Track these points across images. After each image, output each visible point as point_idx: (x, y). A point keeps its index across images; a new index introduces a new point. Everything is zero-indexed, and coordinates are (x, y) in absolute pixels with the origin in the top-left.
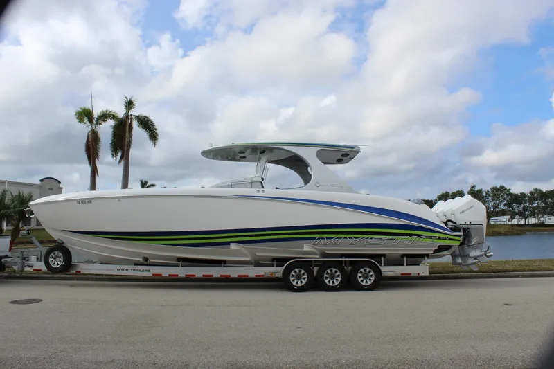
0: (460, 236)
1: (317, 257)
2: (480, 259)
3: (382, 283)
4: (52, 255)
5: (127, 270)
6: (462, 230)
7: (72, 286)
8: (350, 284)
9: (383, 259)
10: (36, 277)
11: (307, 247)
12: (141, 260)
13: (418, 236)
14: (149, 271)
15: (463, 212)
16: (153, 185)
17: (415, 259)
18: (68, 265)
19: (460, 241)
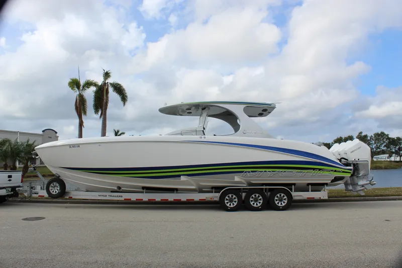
0: (351, 170)
1: (245, 186)
2: (366, 186)
3: (293, 204)
4: (52, 185)
5: (106, 196)
6: (352, 165)
7: (66, 207)
8: (269, 205)
9: (293, 186)
10: (40, 201)
11: (237, 178)
12: (116, 188)
13: (320, 169)
14: (122, 197)
15: (352, 152)
16: (123, 133)
17: (317, 187)
18: (63, 192)
19: (351, 173)
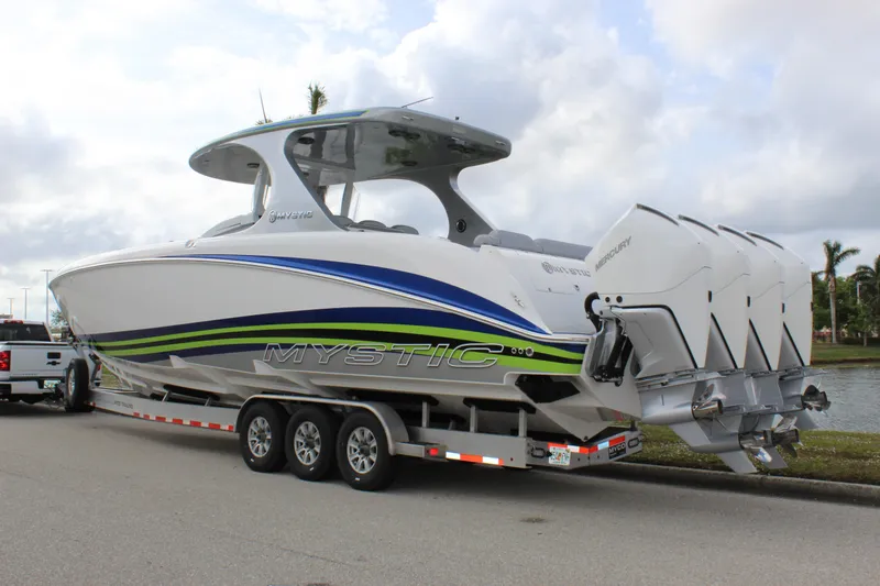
0: (578, 348)
2: (679, 430)
3: (395, 475)
5: (119, 404)
8: (331, 470)
9: (424, 407)
11: (260, 367)
13: (454, 343)
14: (131, 406)
16: (854, 251)
17: (494, 416)
19: (580, 362)
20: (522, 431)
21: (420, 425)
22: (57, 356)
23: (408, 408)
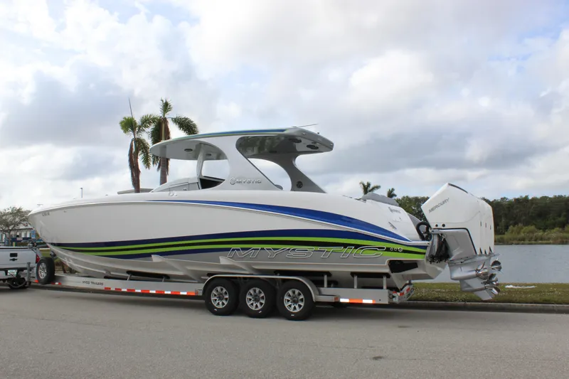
0: (425, 247)
2: (469, 282)
4: (41, 266)
5: (88, 283)
7: (58, 297)
9: (326, 278)
11: (224, 260)
12: (105, 272)
13: (357, 246)
14: (102, 284)
19: (424, 254)
20: (385, 287)
21: (323, 286)
22: (15, 255)
23: (317, 278)
